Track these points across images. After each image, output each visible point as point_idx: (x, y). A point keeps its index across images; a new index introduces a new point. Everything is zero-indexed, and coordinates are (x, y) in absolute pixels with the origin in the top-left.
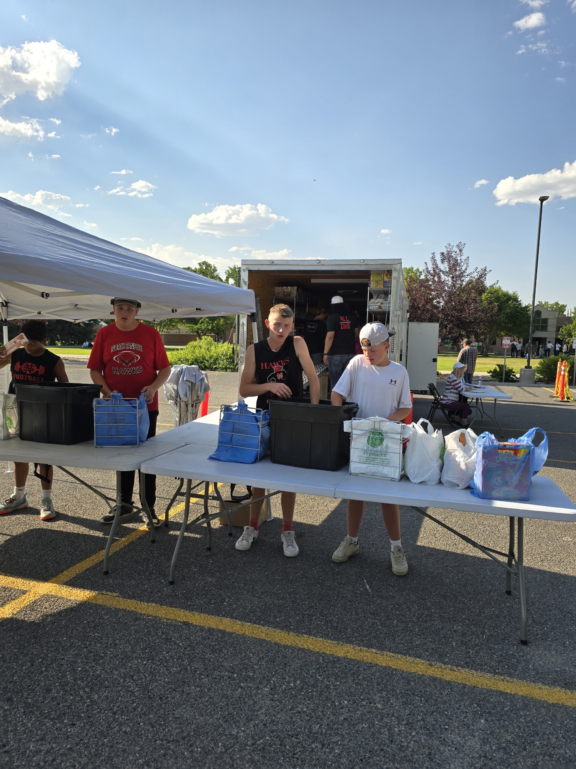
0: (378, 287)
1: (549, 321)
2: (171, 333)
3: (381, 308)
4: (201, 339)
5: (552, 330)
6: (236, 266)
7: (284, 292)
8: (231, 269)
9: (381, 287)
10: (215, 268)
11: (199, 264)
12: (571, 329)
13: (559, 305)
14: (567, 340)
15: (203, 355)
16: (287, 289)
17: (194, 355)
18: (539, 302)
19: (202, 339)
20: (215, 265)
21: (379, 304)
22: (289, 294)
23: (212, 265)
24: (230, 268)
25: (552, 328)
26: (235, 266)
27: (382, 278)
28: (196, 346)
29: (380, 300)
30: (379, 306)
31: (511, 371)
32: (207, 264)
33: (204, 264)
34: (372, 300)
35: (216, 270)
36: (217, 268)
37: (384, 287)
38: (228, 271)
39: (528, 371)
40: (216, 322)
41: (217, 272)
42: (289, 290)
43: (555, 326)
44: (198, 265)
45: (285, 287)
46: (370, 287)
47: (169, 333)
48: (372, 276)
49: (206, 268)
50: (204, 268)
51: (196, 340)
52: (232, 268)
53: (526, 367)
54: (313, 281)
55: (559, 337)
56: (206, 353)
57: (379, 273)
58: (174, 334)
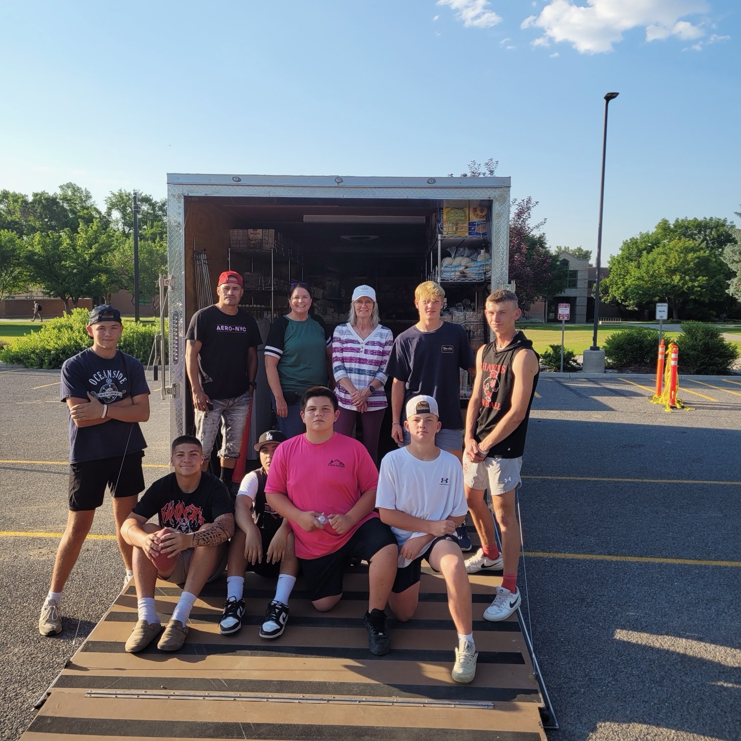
0: (459, 234)
1: (579, 274)
2: (16, 298)
3: (465, 277)
4: (70, 313)
5: (583, 287)
6: (123, 192)
7: (249, 239)
8: (115, 195)
9: (464, 234)
10: (88, 193)
11: (61, 187)
12: (608, 285)
13: (582, 251)
14: (603, 300)
15: (76, 342)
16: (255, 234)
17: (59, 342)
18: (557, 247)
19: (73, 314)
20: (88, 189)
21: (461, 269)
22: (261, 242)
23: (83, 189)
24: (112, 194)
25: (582, 284)
26: (121, 190)
27: (465, 216)
28: (62, 326)
29: (464, 261)
30: (462, 273)
31: (571, 355)
32: (74, 188)
33: (68, 187)
34: (447, 260)
35: (90, 197)
36: (92, 194)
37: (470, 234)
38: (110, 198)
39: (596, 353)
40: (94, 280)
41: (92, 200)
42: (259, 236)
43: (587, 281)
44: (59, 189)
45: (250, 231)
46: (441, 233)
47: (14, 298)
48: (445, 211)
49: (74, 194)
50: (70, 193)
51: (61, 316)
52: (117, 194)
53: (592, 348)
54: (307, 218)
55: (592, 295)
56: (81, 339)
57: (460, 206)
58: (23, 300)
